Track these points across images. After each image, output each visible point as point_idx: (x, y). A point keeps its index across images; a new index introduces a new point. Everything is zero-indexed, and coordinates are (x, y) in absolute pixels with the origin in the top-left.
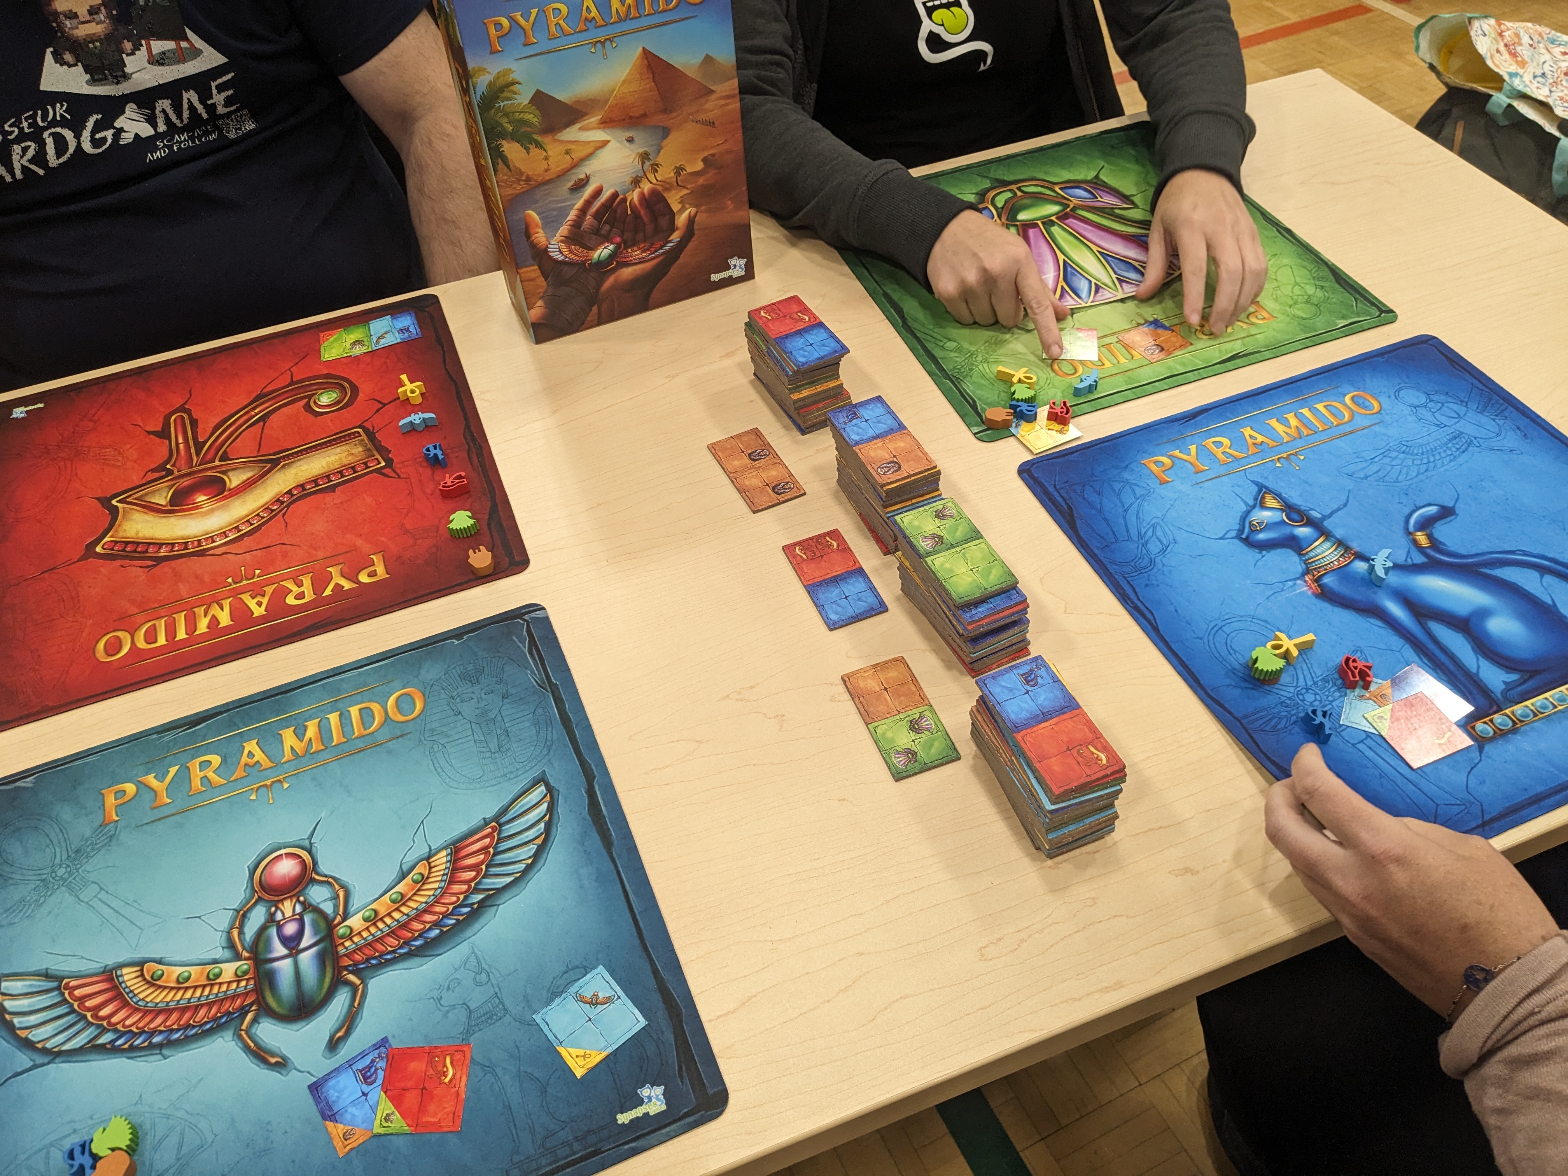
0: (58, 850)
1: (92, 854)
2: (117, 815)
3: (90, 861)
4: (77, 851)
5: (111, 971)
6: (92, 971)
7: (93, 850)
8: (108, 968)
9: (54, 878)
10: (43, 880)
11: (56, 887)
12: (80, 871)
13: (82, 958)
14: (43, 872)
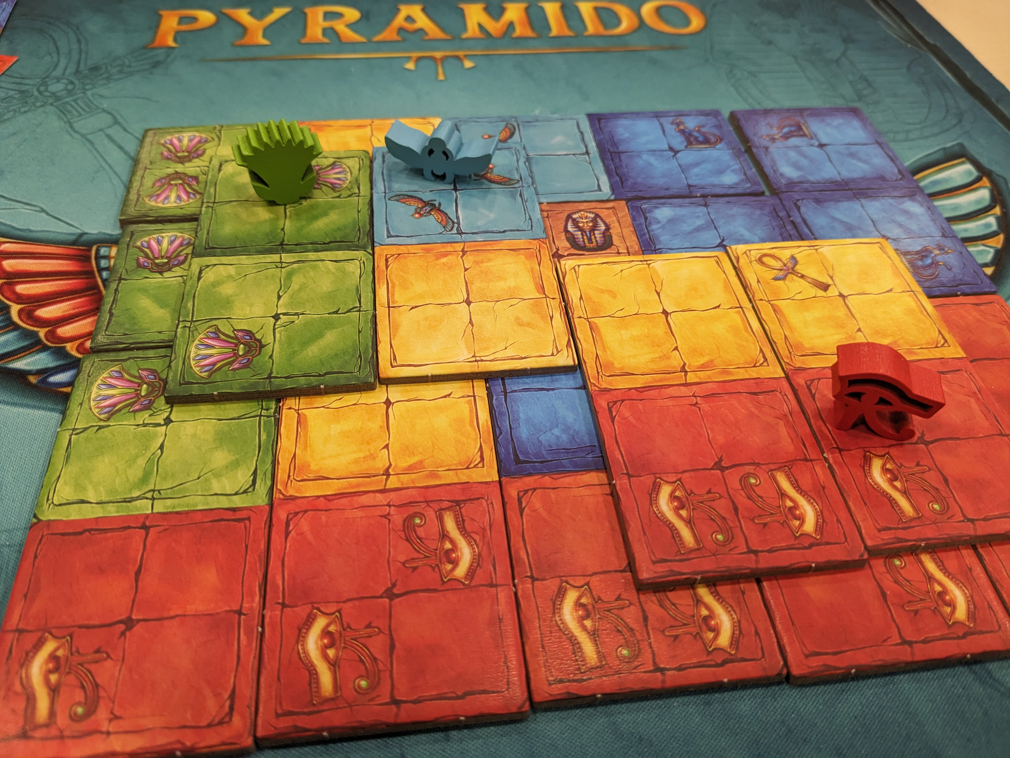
0: (63, 62)
1: (116, 77)
2: (175, 40)
3: (110, 85)
4: (95, 69)
5: (89, 245)
6: (51, 236)
7: (120, 72)
8: (85, 238)
9: (40, 93)
10: (21, 92)
11: (38, 104)
12: (89, 93)
13: (43, 211)
14: (27, 81)
